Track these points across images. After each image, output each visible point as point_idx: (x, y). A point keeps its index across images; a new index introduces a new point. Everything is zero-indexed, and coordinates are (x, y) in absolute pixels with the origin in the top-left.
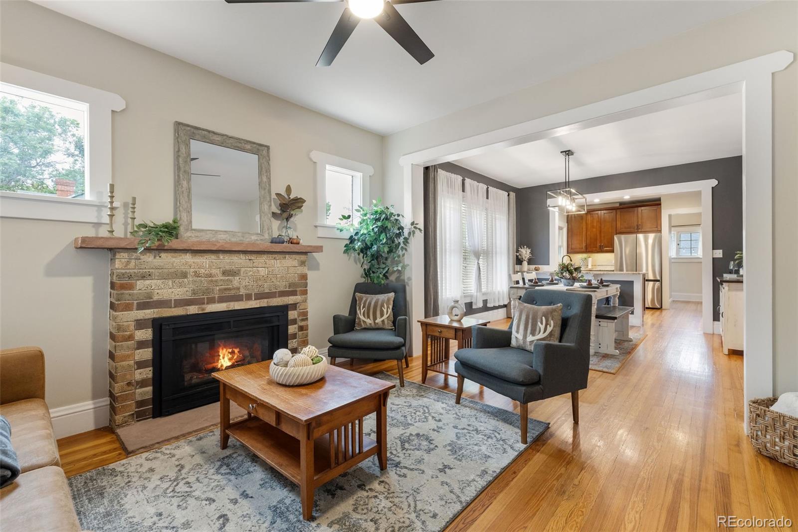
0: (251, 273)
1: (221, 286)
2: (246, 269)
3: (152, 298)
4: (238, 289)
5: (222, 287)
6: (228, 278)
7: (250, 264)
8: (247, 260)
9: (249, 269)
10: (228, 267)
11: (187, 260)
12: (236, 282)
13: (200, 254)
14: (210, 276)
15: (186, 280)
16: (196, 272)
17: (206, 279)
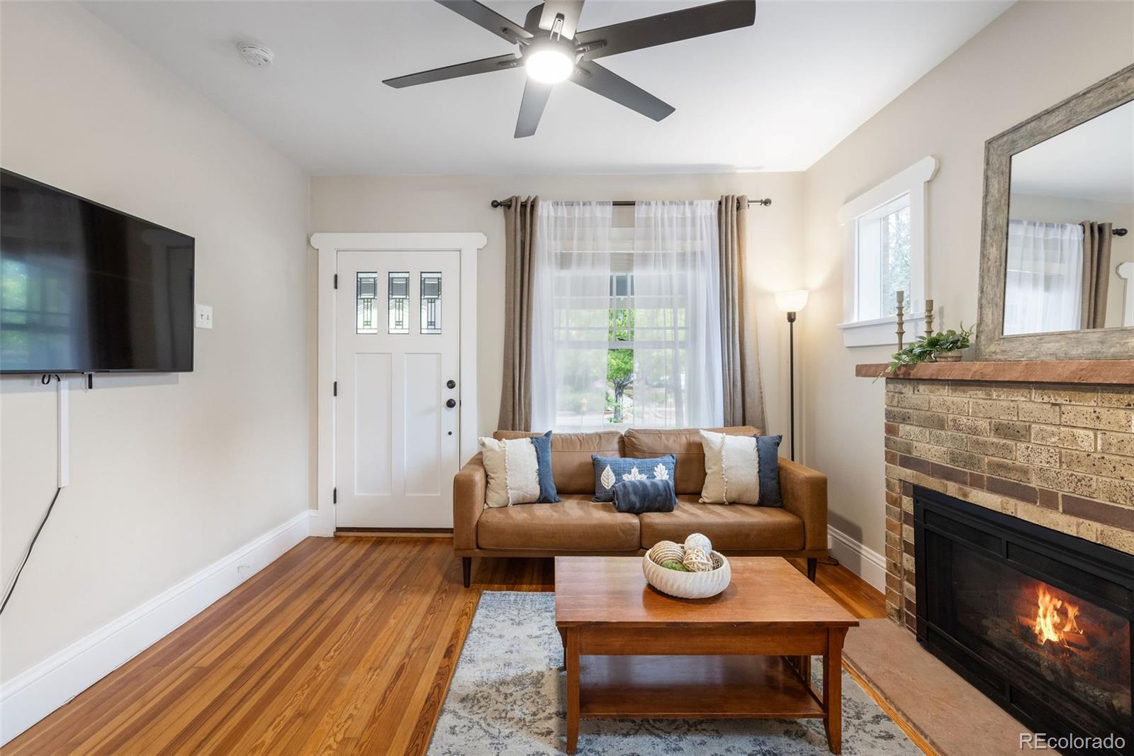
0: (1053, 440)
1: (992, 455)
2: (1042, 426)
3: (910, 453)
4: (1025, 472)
5: (994, 458)
6: (1005, 441)
7: (1052, 415)
8: (1045, 406)
9: (1049, 428)
10: (1004, 419)
11: (945, 398)
12: (1019, 453)
13: (962, 388)
14: (974, 431)
15: (943, 432)
16: (956, 420)
17: (969, 436)
